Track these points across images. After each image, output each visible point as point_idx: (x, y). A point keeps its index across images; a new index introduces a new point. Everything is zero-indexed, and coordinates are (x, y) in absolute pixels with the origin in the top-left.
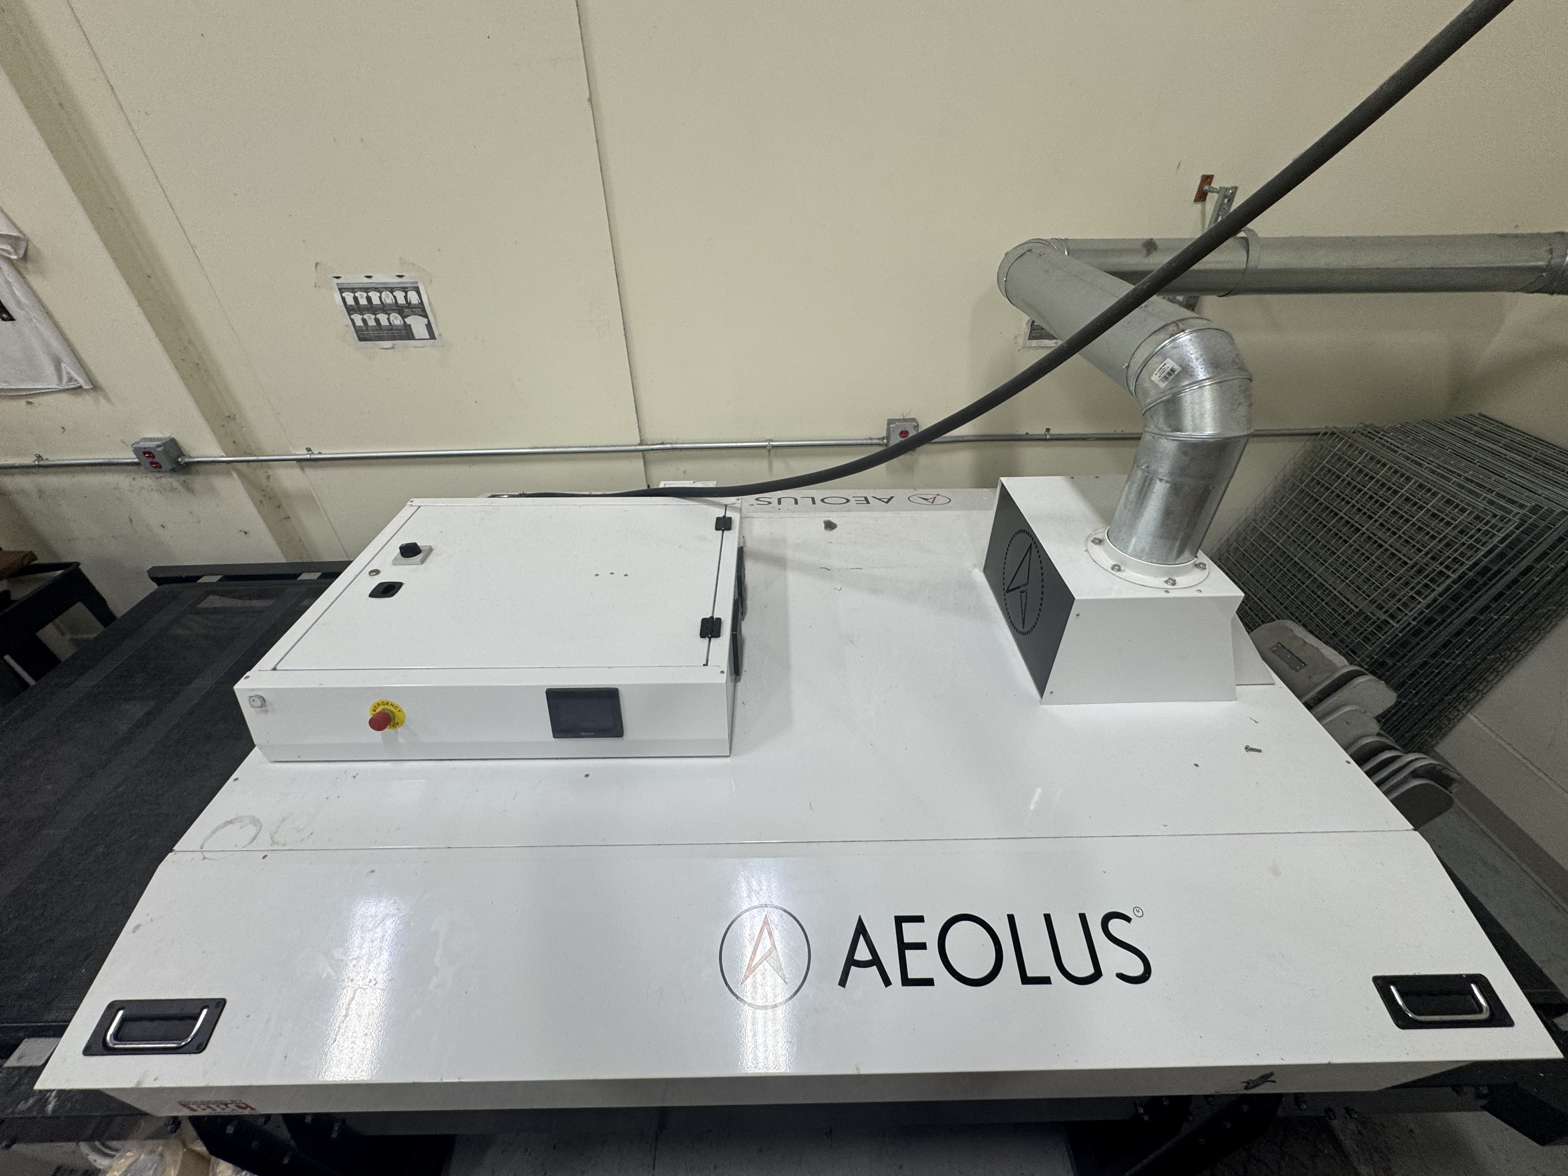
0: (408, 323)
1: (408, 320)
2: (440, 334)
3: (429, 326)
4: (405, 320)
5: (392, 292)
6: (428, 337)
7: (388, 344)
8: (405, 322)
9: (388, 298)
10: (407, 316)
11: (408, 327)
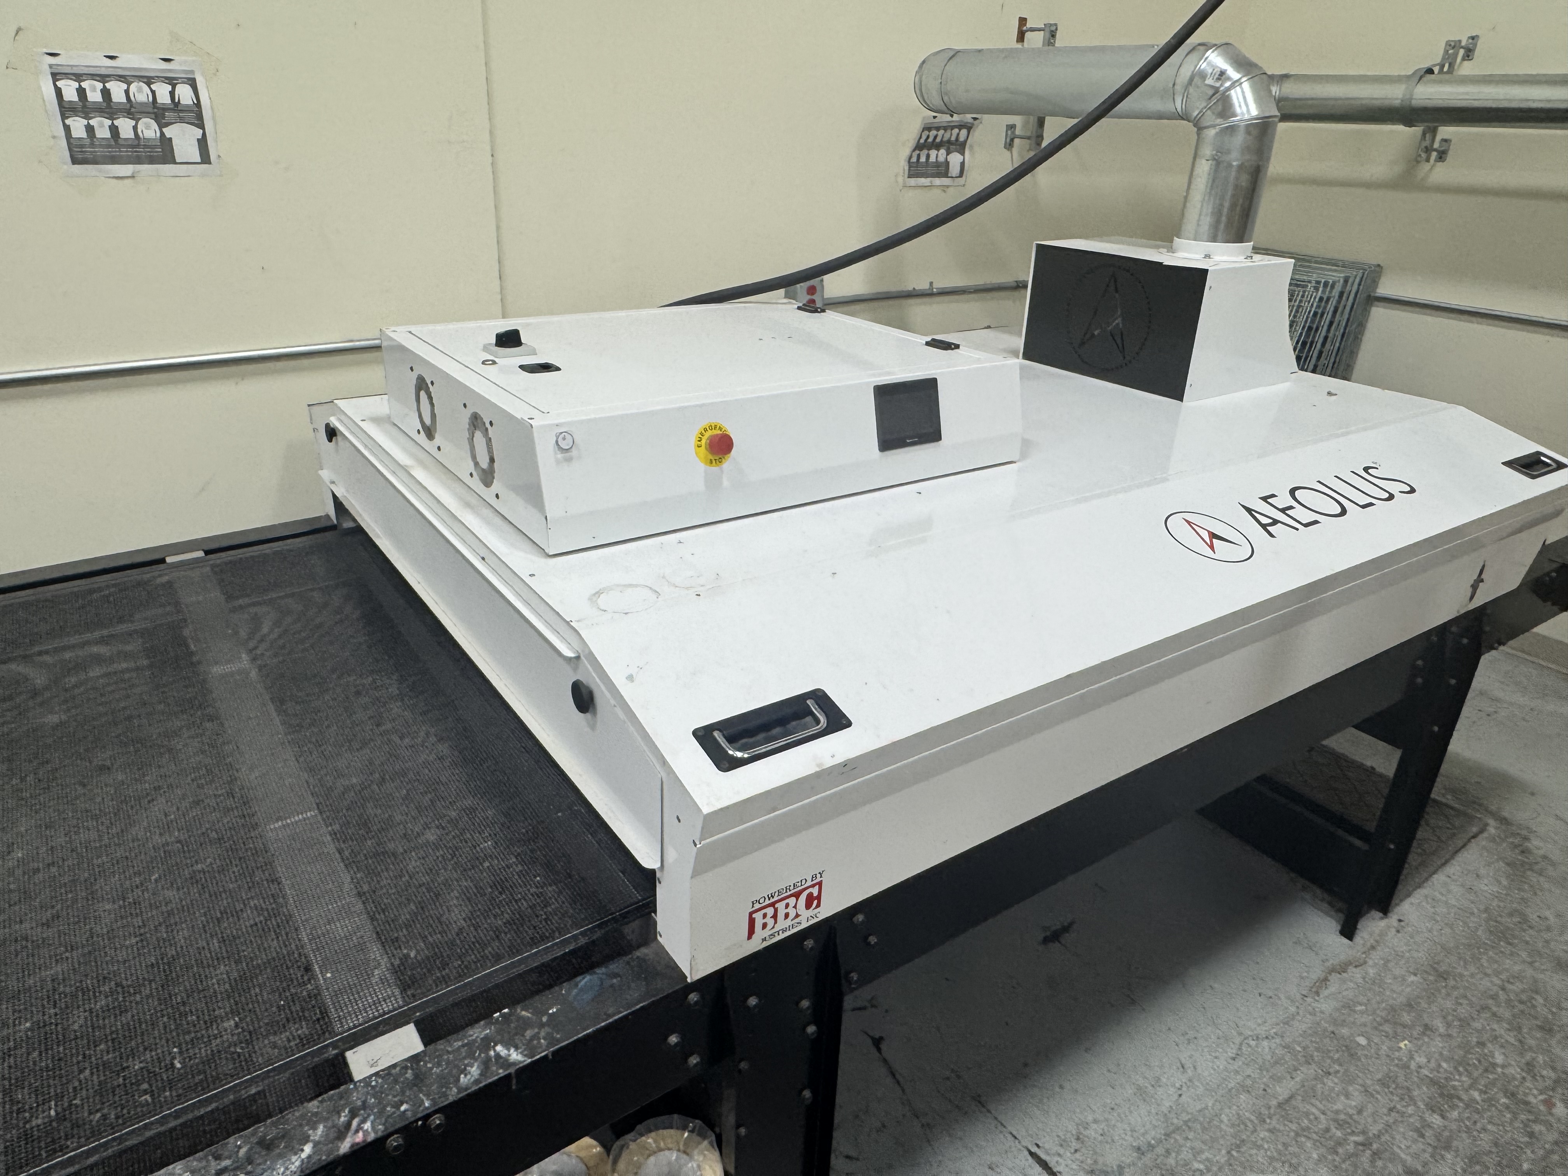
0: (168, 136)
1: (168, 132)
2: (219, 156)
3: (203, 143)
4: (164, 130)
5: (149, 84)
6: (199, 160)
7: (126, 169)
8: (162, 134)
9: (140, 93)
10: (167, 125)
11: (166, 143)
